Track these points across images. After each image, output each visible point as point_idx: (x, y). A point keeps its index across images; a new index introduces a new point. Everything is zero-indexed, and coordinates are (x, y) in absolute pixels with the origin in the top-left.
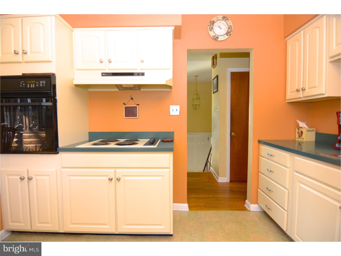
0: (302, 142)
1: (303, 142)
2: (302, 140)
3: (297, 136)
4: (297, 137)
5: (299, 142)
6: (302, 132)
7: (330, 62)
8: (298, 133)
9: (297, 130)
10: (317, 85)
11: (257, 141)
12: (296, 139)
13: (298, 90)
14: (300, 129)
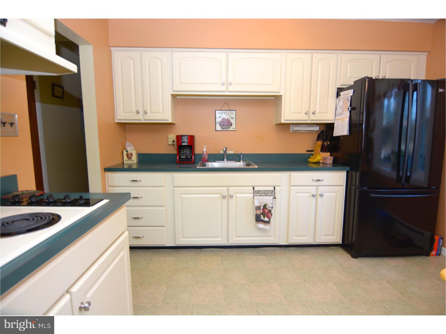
0: (132, 164)
1: (134, 164)
2: (133, 162)
3: (125, 158)
4: (125, 160)
5: (129, 164)
6: (132, 154)
7: (171, 95)
8: (127, 155)
9: (125, 153)
10: (161, 111)
11: (103, 170)
12: (125, 162)
13: (138, 112)
14: (129, 151)
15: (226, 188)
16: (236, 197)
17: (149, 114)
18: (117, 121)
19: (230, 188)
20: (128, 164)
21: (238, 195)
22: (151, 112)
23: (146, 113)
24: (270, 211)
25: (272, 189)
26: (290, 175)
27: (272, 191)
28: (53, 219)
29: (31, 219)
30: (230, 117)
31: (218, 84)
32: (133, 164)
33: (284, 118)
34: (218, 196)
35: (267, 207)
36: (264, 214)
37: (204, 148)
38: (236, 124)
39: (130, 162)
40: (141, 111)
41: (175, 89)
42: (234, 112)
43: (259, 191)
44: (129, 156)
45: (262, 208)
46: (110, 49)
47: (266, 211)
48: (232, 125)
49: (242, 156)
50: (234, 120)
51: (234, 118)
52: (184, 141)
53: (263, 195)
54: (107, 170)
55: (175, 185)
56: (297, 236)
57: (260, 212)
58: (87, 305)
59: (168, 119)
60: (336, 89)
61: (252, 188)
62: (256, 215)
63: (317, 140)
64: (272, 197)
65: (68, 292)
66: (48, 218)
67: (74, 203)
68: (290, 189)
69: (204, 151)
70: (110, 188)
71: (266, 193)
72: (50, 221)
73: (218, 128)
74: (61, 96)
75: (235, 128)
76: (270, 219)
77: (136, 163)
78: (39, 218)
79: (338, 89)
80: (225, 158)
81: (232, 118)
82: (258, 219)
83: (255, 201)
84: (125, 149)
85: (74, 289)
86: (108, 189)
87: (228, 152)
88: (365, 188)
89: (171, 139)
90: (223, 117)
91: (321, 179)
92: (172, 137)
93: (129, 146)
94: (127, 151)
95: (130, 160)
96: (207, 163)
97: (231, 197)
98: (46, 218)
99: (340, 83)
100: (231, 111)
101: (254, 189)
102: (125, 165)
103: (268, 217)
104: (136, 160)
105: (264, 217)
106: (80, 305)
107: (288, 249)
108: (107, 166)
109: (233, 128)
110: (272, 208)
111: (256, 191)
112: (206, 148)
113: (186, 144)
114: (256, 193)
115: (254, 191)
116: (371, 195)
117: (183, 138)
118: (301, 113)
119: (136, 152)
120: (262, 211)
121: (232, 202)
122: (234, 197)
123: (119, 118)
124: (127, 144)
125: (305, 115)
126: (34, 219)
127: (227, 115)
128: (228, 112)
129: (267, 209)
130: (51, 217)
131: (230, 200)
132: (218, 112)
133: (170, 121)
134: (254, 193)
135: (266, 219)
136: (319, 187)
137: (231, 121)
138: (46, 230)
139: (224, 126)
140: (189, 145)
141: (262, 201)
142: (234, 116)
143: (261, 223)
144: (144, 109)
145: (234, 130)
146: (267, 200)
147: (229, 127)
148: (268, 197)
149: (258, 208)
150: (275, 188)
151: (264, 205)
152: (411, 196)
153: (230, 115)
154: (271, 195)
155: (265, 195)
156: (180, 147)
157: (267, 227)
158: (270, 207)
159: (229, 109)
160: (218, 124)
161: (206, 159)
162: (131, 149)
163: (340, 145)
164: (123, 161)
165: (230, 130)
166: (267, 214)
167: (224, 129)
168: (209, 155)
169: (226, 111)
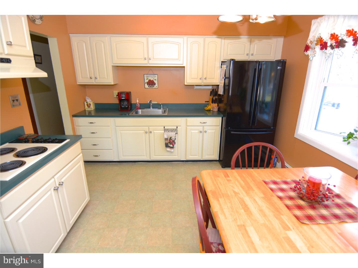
3: (86, 107)
6: (90, 104)
7: (112, 66)
8: (87, 105)
9: (86, 104)
10: (106, 77)
11: (72, 116)
12: (86, 109)
13: (91, 78)
14: (88, 102)
15: (147, 127)
16: (154, 132)
17: (98, 78)
18: (78, 84)
19: (150, 127)
20: (88, 111)
21: (155, 131)
22: (100, 78)
23: (96, 78)
24: (174, 141)
25: (176, 127)
26: (187, 120)
27: (176, 129)
28: (44, 150)
29: (35, 150)
30: (154, 79)
31: (141, 59)
32: (91, 111)
33: (186, 82)
34: (143, 132)
35: (172, 138)
36: (170, 143)
37: (137, 100)
38: (158, 84)
39: (89, 109)
40: (93, 77)
41: (114, 63)
42: (156, 76)
43: (168, 129)
44: (89, 106)
45: (169, 139)
46: (69, 35)
47: (171, 141)
48: (156, 85)
49: (162, 105)
50: (157, 80)
51: (157, 79)
52: (123, 96)
53: (170, 131)
54: (74, 116)
55: (116, 125)
56: (191, 155)
57: (168, 142)
58: (62, 183)
59: (111, 82)
60: (221, 62)
61: (163, 127)
62: (166, 143)
63: (210, 95)
64: (175, 133)
65: (53, 178)
66: (42, 149)
67: (53, 141)
68: (186, 128)
69: (137, 102)
70: (77, 127)
71: (172, 130)
72: (43, 151)
73: (147, 86)
74: (40, 62)
75: (157, 86)
76: (173, 146)
77: (94, 110)
78: (39, 150)
79: (222, 62)
80: (151, 107)
81: (155, 80)
82: (167, 146)
83: (165, 135)
84: (86, 101)
85: (56, 177)
86: (76, 128)
87: (153, 102)
88: (229, 128)
89: (116, 94)
90: (149, 79)
91: (205, 122)
92: (116, 93)
93: (88, 99)
94: (87, 102)
95: (89, 108)
96: (139, 110)
97: (151, 132)
98: (41, 149)
99: (223, 58)
100: (154, 75)
101: (164, 128)
102: (86, 111)
103: (172, 145)
104: (94, 108)
105: (170, 145)
106: (59, 183)
107: (187, 163)
108: (74, 113)
109: (156, 87)
110: (175, 139)
111: (166, 129)
112: (138, 100)
113: (124, 98)
114: (165, 130)
115: (164, 129)
116: (232, 132)
117: (122, 94)
118: (197, 78)
119: (93, 103)
120: (169, 141)
121: (152, 135)
122: (152, 132)
123: (79, 82)
124: (86, 98)
125: (200, 80)
126: (36, 150)
127: (152, 77)
128: (152, 75)
129: (172, 140)
130: (44, 149)
131: (150, 134)
132: (146, 75)
133: (113, 84)
134: (164, 130)
135: (171, 146)
136: (205, 127)
137: (155, 82)
138: (42, 154)
139: (150, 85)
140: (126, 99)
141: (169, 135)
142: (156, 78)
143: (169, 148)
144: (95, 76)
145: (157, 87)
146: (172, 134)
147: (154, 86)
148: (173, 133)
149: (166, 139)
150: (177, 128)
151: (170, 138)
152: (254, 133)
153: (154, 78)
154: (175, 131)
155: (171, 132)
156: (120, 100)
157: (172, 150)
158: (174, 139)
159: (153, 74)
160: (146, 84)
161: (138, 107)
162: (89, 101)
163: (223, 99)
164: (85, 109)
165: (154, 87)
166: (172, 142)
167: (150, 87)
168: (140, 104)
169: (151, 75)
